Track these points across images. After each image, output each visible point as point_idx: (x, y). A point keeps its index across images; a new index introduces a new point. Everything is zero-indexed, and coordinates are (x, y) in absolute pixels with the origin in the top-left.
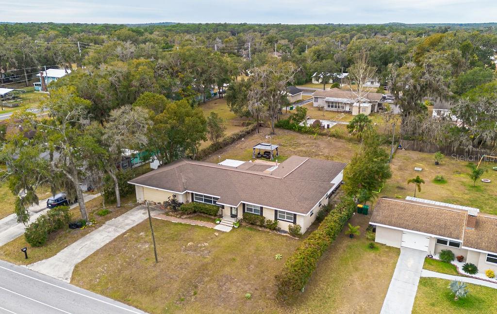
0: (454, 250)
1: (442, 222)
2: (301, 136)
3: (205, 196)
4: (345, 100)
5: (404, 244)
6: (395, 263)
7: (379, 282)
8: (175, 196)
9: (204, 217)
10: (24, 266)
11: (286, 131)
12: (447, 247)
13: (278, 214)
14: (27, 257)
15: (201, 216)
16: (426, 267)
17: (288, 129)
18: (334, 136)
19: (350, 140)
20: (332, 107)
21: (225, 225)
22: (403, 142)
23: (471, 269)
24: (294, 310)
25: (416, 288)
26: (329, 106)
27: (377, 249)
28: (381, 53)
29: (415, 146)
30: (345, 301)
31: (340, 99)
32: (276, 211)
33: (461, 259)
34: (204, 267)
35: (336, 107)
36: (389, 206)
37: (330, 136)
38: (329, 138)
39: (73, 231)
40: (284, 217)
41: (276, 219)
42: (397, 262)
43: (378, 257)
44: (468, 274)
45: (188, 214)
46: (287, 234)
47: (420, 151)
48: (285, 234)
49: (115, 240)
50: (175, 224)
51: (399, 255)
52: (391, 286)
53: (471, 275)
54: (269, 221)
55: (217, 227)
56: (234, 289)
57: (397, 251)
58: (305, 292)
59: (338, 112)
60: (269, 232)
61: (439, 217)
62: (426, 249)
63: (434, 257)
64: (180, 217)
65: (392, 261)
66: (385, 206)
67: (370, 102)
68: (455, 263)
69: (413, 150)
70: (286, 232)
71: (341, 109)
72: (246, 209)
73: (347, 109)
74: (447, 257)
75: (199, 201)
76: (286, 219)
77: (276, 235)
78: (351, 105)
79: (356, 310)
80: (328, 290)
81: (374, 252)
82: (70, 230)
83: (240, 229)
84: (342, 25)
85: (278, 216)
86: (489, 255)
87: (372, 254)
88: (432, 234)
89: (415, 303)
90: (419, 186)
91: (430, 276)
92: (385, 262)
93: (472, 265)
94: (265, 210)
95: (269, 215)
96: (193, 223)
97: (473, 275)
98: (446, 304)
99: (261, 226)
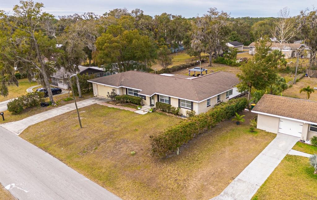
2: (231, 68)
3: (134, 90)
5: (280, 131)
6: (268, 144)
7: (247, 154)
8: (114, 90)
9: (132, 105)
11: (221, 65)
13: (181, 103)
14: (4, 120)
15: (131, 105)
16: (296, 148)
17: (222, 64)
21: (143, 111)
22: (309, 71)
24: (163, 165)
25: (279, 162)
27: (256, 132)
30: (210, 164)
32: (179, 100)
34: (112, 133)
39: (42, 108)
40: (184, 105)
41: (179, 107)
42: (269, 143)
43: (255, 138)
45: (121, 103)
48: (184, 118)
49: (64, 114)
50: (110, 108)
51: (274, 138)
52: (256, 158)
54: (174, 108)
55: (137, 112)
56: (125, 148)
57: (274, 136)
58: (179, 155)
60: (173, 116)
61: (314, 108)
63: (306, 142)
64: (115, 105)
65: (266, 142)
67: (291, 49)
70: (185, 117)
72: (160, 99)
75: (130, 95)
76: (186, 107)
77: (178, 118)
79: (216, 171)
80: (199, 155)
81: (252, 135)
82: (41, 107)
83: (153, 113)
85: (181, 105)
87: (250, 136)
88: (304, 120)
89: (273, 172)
90: (308, 94)
92: (259, 142)
94: (172, 99)
95: (174, 104)
96: (122, 108)
98: (304, 175)
99: (169, 113)
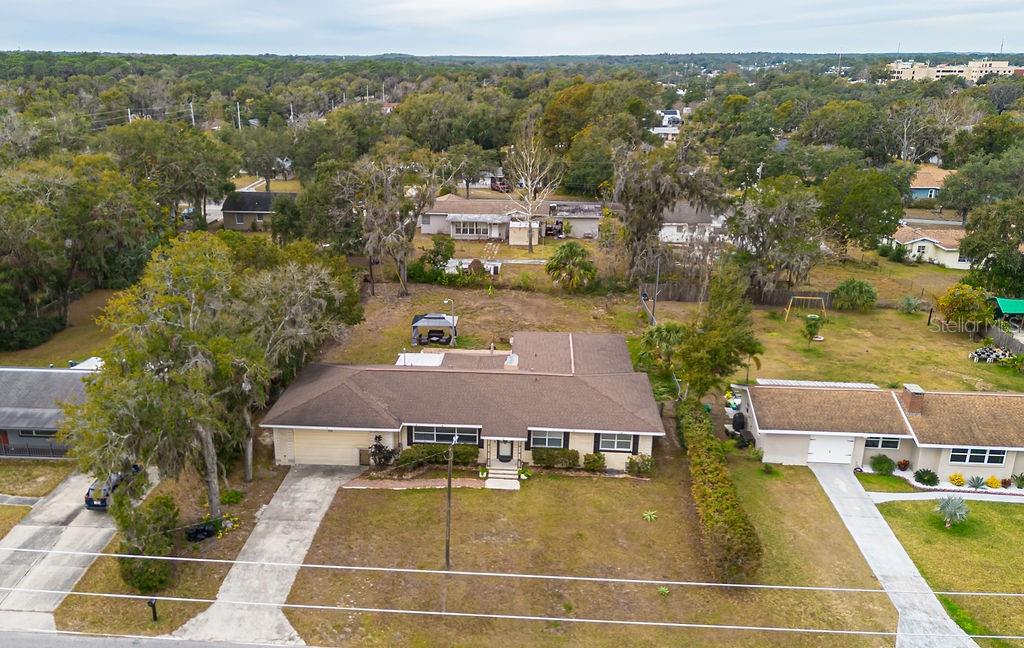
0: (889, 453)
1: (867, 412)
2: (459, 293)
3: (438, 429)
4: (488, 218)
5: (812, 459)
7: (829, 524)
8: (378, 438)
10: (166, 637)
12: (880, 450)
13: (601, 440)
14: (155, 618)
16: (868, 487)
17: (425, 282)
18: (519, 288)
19: (553, 292)
20: (465, 231)
21: (502, 479)
22: (649, 286)
23: (928, 478)
25: (884, 523)
26: (458, 231)
27: (776, 473)
28: (468, 119)
29: (670, 293)
31: (476, 216)
32: (597, 436)
33: (904, 466)
35: (472, 231)
36: (772, 398)
37: (513, 289)
38: (513, 292)
39: (202, 546)
40: (612, 445)
41: (596, 449)
43: (791, 486)
44: (929, 487)
45: (413, 470)
46: (624, 476)
47: (679, 301)
48: (621, 476)
51: (815, 476)
53: (933, 488)
54: (584, 456)
55: (487, 485)
56: (629, 585)
57: (807, 471)
59: (480, 241)
60: (590, 477)
62: (848, 460)
63: (865, 470)
64: (402, 479)
65: (816, 488)
66: (766, 400)
68: (897, 473)
69: (667, 299)
70: (623, 472)
71: (483, 236)
72: (532, 441)
73: (495, 233)
74: (882, 466)
75: (422, 441)
76: (617, 449)
78: (504, 225)
81: (777, 479)
83: (534, 481)
84: (297, 57)
85: (601, 445)
86: (954, 450)
89: (904, 546)
90: (757, 360)
91: (887, 500)
92: (807, 492)
93: (927, 472)
94: (574, 436)
95: (582, 446)
97: (936, 487)
98: (943, 536)
